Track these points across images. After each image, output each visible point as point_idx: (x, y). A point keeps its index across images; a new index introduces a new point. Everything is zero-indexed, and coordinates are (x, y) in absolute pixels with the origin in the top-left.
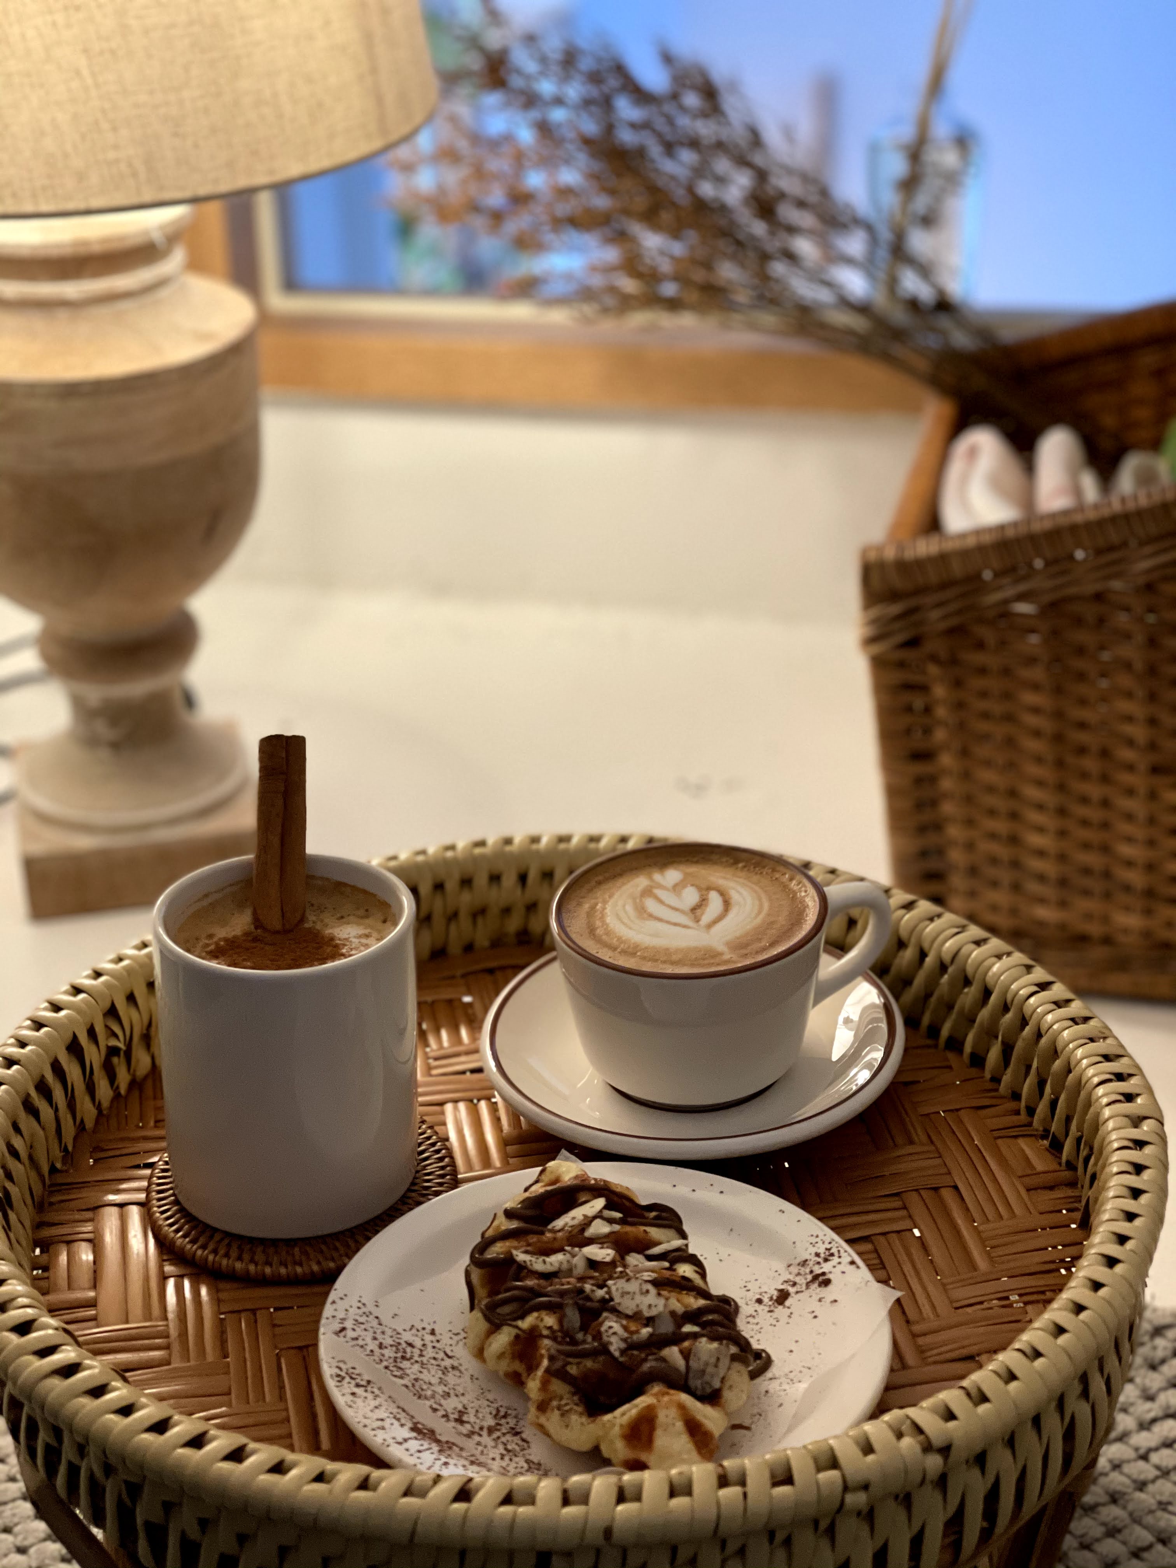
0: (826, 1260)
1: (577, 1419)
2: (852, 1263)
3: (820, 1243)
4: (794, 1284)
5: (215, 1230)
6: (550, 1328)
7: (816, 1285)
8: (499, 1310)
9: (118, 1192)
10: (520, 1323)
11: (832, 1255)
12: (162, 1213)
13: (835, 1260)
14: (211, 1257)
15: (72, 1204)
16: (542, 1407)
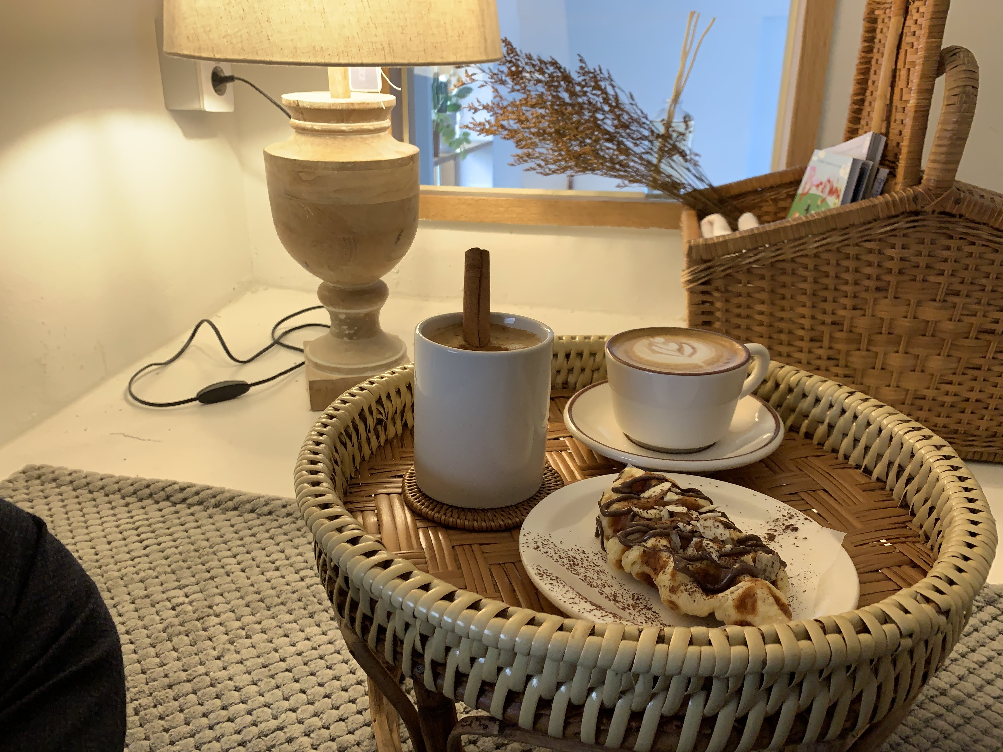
0: (790, 518)
1: (699, 596)
2: (806, 519)
3: (783, 510)
4: (776, 531)
5: (443, 504)
6: (665, 546)
7: (789, 530)
8: (629, 538)
9: (386, 488)
10: (644, 544)
11: (793, 516)
12: (413, 496)
13: (796, 518)
14: (443, 517)
15: (362, 493)
16: (673, 590)
